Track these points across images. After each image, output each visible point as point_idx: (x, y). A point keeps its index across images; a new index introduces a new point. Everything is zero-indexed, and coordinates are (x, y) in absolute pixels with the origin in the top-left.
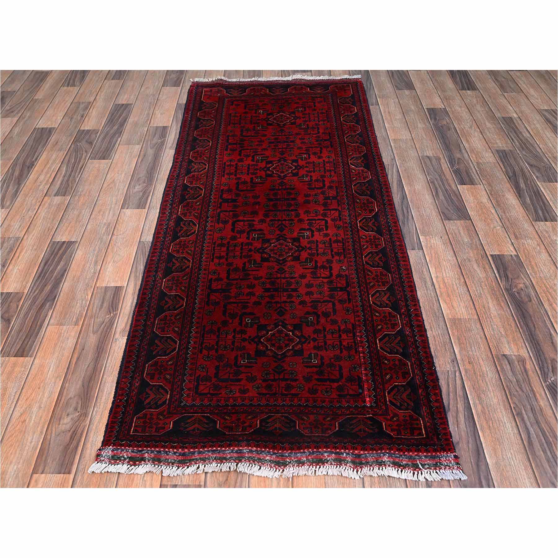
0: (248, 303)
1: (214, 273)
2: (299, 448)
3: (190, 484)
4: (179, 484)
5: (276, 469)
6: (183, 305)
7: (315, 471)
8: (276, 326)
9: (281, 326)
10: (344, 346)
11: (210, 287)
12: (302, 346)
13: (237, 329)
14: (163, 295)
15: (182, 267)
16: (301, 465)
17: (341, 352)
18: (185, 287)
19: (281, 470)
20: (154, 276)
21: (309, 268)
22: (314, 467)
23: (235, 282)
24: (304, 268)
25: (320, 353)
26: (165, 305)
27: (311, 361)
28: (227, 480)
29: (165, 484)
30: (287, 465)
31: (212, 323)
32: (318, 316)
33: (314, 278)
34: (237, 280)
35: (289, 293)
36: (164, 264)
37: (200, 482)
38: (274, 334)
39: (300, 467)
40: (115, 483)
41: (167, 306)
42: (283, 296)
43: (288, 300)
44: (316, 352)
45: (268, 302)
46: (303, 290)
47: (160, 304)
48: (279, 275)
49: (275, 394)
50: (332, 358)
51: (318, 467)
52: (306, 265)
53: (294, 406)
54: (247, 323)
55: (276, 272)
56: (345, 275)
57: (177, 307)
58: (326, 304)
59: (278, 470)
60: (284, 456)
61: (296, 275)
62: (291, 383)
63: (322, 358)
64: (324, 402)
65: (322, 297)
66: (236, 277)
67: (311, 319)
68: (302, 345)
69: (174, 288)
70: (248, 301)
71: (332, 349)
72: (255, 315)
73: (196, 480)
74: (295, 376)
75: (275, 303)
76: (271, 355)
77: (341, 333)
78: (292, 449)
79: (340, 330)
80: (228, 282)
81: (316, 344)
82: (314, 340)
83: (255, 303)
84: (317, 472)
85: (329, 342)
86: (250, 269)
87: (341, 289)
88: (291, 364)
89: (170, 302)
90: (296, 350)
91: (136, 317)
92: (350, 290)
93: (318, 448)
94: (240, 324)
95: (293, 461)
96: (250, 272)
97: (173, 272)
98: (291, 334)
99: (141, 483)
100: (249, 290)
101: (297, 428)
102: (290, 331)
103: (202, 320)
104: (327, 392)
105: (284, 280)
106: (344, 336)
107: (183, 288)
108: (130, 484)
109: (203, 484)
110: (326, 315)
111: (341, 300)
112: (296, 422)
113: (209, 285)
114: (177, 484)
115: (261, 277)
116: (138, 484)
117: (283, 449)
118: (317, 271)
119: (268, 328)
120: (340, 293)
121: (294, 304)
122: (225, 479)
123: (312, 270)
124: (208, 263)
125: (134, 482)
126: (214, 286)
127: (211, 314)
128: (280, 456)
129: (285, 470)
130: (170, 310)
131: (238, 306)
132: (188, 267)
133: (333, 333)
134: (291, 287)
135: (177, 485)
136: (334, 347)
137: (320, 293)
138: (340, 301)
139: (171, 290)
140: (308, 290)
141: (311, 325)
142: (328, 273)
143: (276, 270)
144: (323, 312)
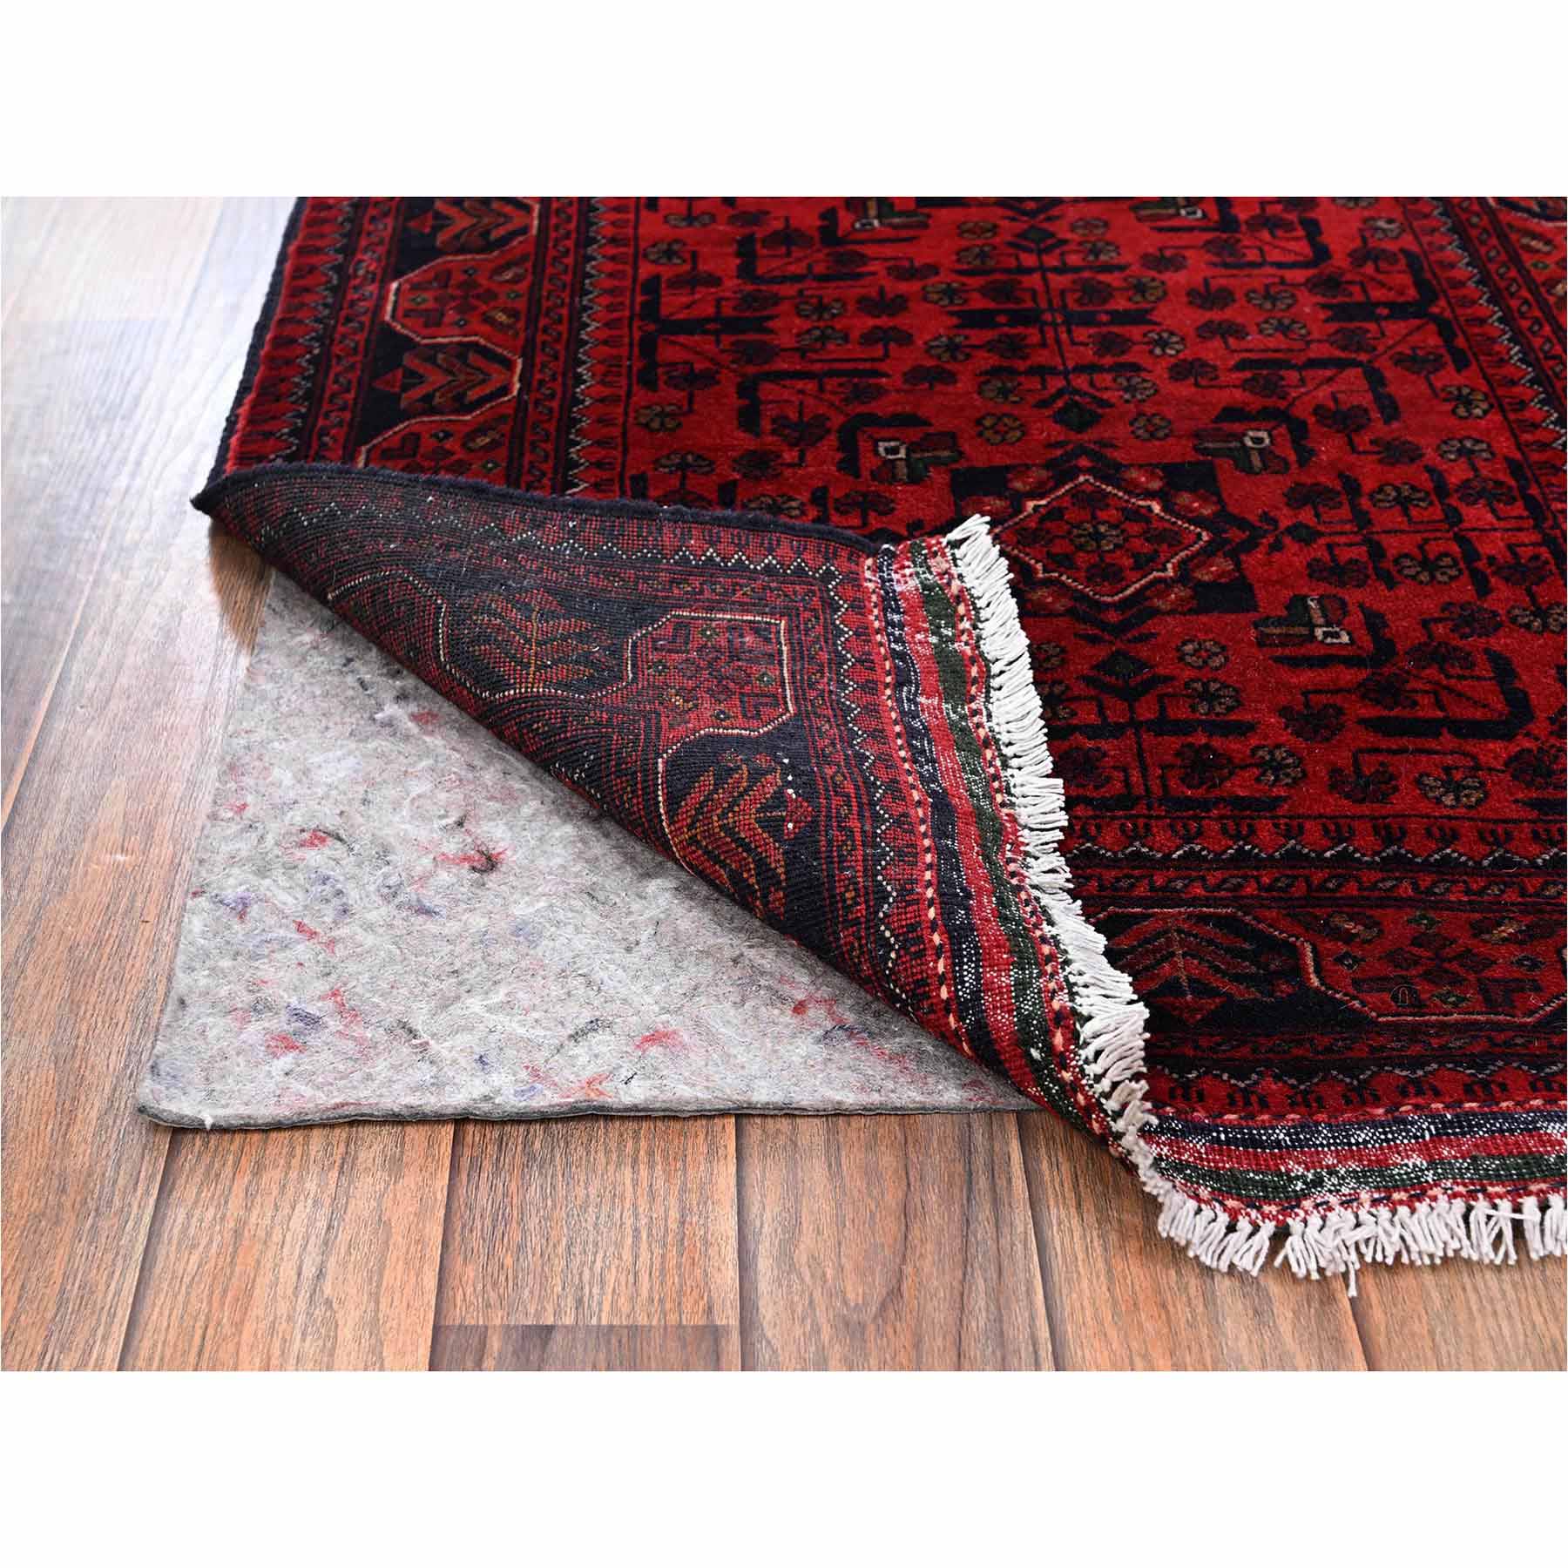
0: (877, 374)
1: (669, 253)
2: (1360, 1098)
3: (642, 1320)
4: (568, 1320)
5: (1234, 1215)
6: (505, 390)
7: (1518, 1226)
8: (1063, 472)
9: (1088, 471)
10: (1491, 560)
11: (650, 309)
12: (1238, 564)
13: (836, 493)
14: (389, 346)
15: (488, 232)
16: (1403, 1196)
17: (1483, 589)
18: (513, 314)
19: (1268, 1228)
20: (339, 269)
21: (1191, 229)
22: (1505, 1205)
23: (789, 290)
24: (1160, 230)
25: (1352, 596)
26: (405, 388)
27: (1313, 637)
28: (895, 1293)
29: (470, 1321)
30: (1299, 1198)
31: (680, 467)
32: (1299, 431)
33: (1226, 265)
34: (800, 278)
35: (1104, 330)
36: (390, 222)
37: (709, 1310)
38: (1054, 513)
39: (1403, 1211)
40: (123, 1314)
41: (417, 393)
42: (1073, 343)
43: (1108, 360)
44: (1323, 588)
45: (995, 372)
46: (1179, 317)
47: (378, 385)
48: (1029, 260)
49: (1126, 801)
50: (1437, 620)
51: (1530, 1203)
52: (1170, 217)
53: (1259, 864)
54: (886, 462)
55: (1011, 244)
56: (1402, 250)
57: (472, 395)
58: (1328, 373)
59: (1244, 1225)
60: (1261, 1144)
61: (1127, 257)
62: (1217, 742)
63: (1374, 622)
64: (1452, 837)
65: (1299, 345)
66: (792, 268)
67: (1259, 440)
68: (1234, 555)
69: (451, 315)
70: (877, 365)
71: (1424, 577)
72: (930, 425)
73: (681, 1293)
74: (1230, 709)
75: (1031, 372)
76: (1059, 607)
77: (1454, 501)
78: (1308, 1103)
79: (1441, 490)
80: (749, 288)
81: (1318, 551)
82: (1305, 536)
83: (916, 375)
84: (1532, 1235)
85: (1393, 545)
86: (861, 236)
87: (1398, 310)
88: (1189, 648)
89: (435, 378)
90: (1200, 583)
91: (243, 442)
92: (1448, 313)
93: (1487, 1092)
94: (850, 464)
95: (1332, 1171)
96: (868, 250)
97: (440, 252)
98: (1157, 508)
99: (301, 1319)
100: (871, 322)
101: (1315, 982)
102: (1150, 495)
103: (625, 452)
104: (1457, 788)
105: (1059, 278)
106: (1477, 514)
107: (502, 317)
108: (227, 1329)
109: (734, 1322)
110: (1345, 421)
111: (1413, 359)
112: (1295, 953)
113: (644, 305)
114: (550, 1322)
115: (934, 269)
116: (283, 1326)
117: (1248, 1103)
118: (1238, 241)
119: (1018, 485)
120: (1396, 328)
121: (1143, 374)
122: (879, 1291)
123: (1209, 236)
124: (631, 216)
125: (256, 1311)
126: (673, 303)
127: (670, 424)
128: (1235, 1142)
129: (1295, 1224)
130: (433, 411)
131: (821, 389)
132: (525, 230)
133: (1403, 503)
134: (1111, 306)
135: (549, 1329)
136: (1427, 564)
137: (1284, 330)
138: (1406, 362)
139: (433, 320)
140: (1208, 315)
141: (1265, 467)
142: (1302, 248)
143: (1009, 238)
144: (1318, 410)
